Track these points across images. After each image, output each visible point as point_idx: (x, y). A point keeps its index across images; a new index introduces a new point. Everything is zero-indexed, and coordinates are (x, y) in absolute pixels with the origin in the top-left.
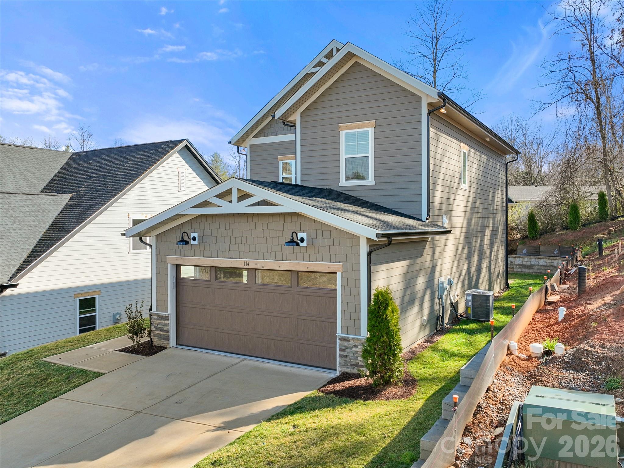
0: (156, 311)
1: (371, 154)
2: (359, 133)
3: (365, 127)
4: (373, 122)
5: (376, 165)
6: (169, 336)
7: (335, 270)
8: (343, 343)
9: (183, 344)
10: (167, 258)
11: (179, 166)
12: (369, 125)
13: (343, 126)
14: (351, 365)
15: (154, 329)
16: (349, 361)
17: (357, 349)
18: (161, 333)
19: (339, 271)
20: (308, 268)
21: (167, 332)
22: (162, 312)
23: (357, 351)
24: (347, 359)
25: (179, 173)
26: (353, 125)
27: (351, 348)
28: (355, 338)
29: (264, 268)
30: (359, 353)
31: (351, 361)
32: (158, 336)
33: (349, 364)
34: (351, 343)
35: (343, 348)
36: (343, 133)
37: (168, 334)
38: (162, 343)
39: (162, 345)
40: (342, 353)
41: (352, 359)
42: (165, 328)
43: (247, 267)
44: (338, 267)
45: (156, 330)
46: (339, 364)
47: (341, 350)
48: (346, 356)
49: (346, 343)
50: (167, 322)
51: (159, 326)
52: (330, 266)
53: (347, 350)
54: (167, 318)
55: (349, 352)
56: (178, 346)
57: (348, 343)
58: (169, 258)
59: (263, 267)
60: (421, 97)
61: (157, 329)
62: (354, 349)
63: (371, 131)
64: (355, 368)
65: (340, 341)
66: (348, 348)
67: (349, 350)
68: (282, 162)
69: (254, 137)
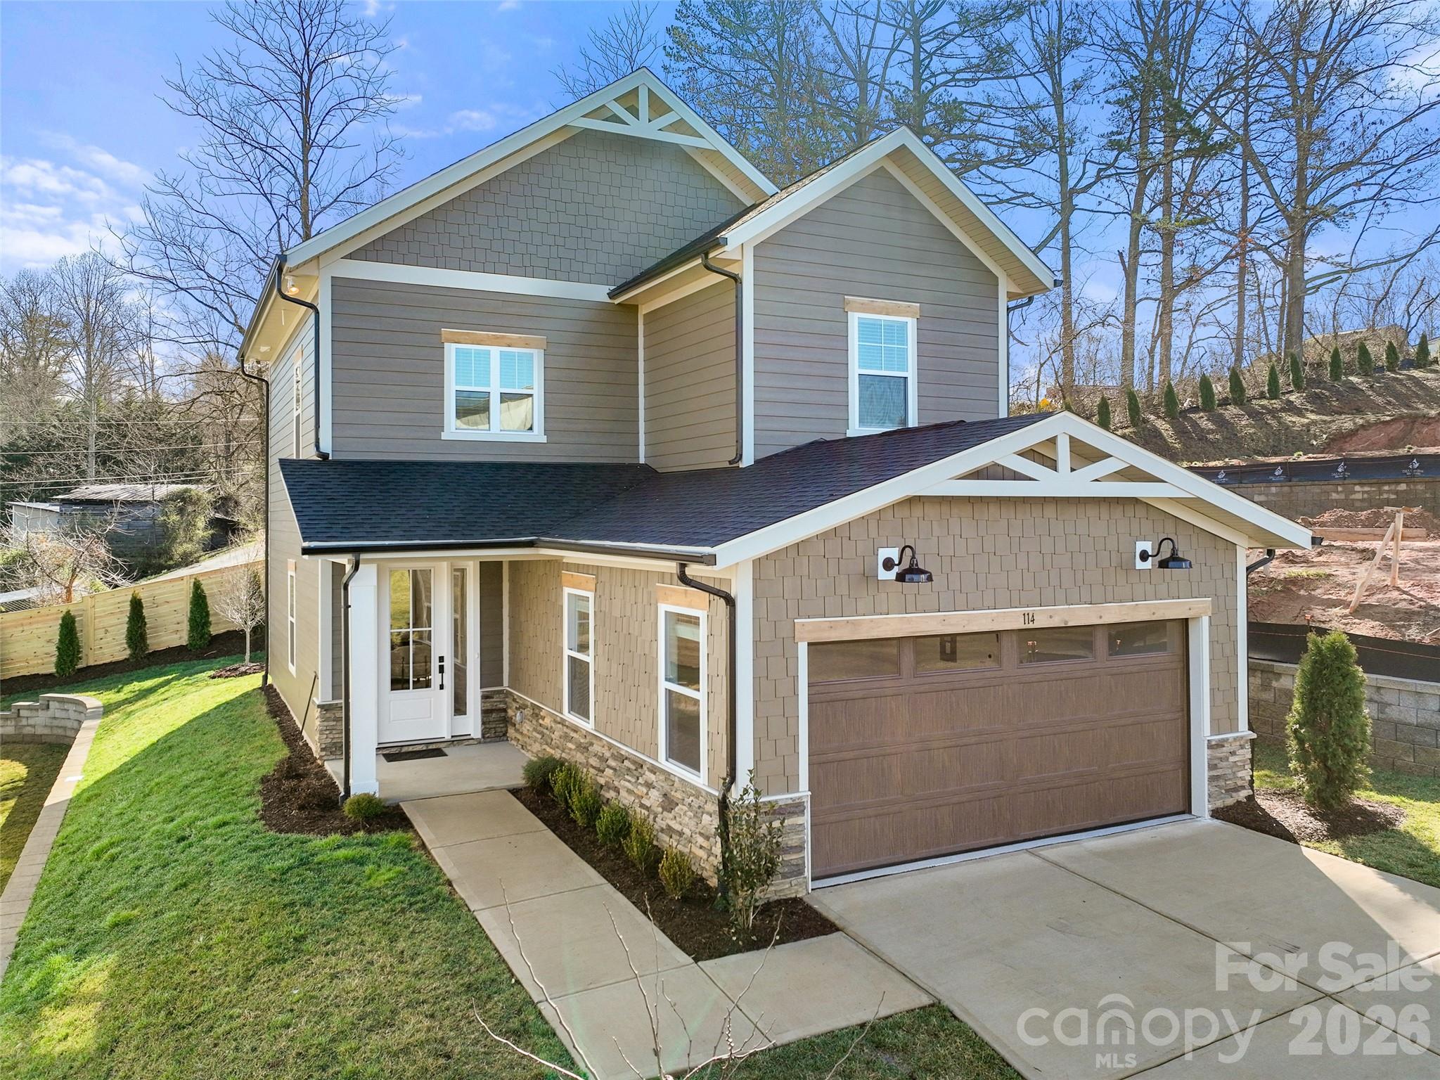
1: (911, 374)
2: (887, 325)
3: (899, 313)
4: (916, 307)
5: (922, 398)
6: (803, 861)
7: (1200, 613)
8: (1215, 753)
10: (797, 626)
12: (908, 312)
13: (855, 302)
14: (1227, 791)
16: (1224, 784)
17: (1236, 759)
19: (1205, 613)
21: (798, 853)
23: (1235, 762)
24: (1221, 783)
26: (875, 304)
27: (1227, 759)
28: (1233, 737)
30: (1238, 764)
33: (1223, 791)
34: (1226, 749)
35: (1216, 762)
36: (854, 318)
40: (1215, 773)
41: (1228, 780)
44: (1204, 605)
46: (1210, 795)
47: (1211, 767)
48: (1219, 777)
49: (1219, 750)
50: (798, 821)
53: (1220, 765)
54: (798, 810)
55: (1223, 768)
57: (1222, 750)
58: (803, 625)
59: (1066, 622)
60: (998, 278)
62: (1232, 759)
63: (911, 324)
64: (1234, 794)
65: (1210, 751)
66: (1221, 759)
67: (1224, 764)
68: (454, 346)
69: (350, 256)
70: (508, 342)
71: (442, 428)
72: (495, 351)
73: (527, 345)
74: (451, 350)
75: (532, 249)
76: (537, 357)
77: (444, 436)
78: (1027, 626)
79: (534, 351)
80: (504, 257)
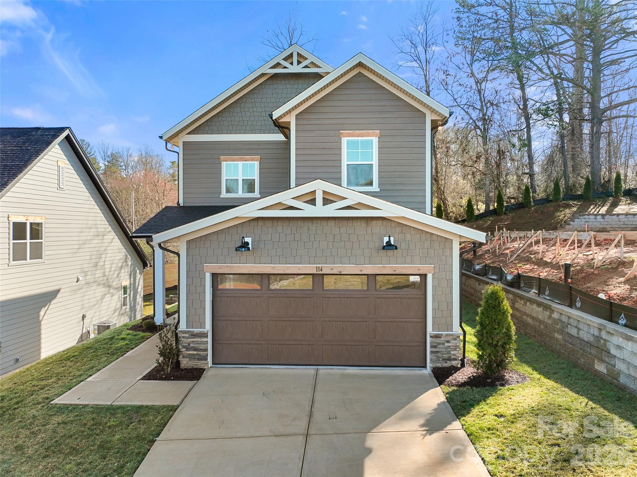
0: (186, 329)
1: (375, 162)
2: (362, 142)
3: (368, 135)
4: (378, 132)
5: (380, 173)
6: (208, 355)
7: (426, 272)
8: (435, 340)
9: (219, 363)
10: (205, 267)
11: (58, 159)
12: (373, 135)
13: (345, 133)
14: (443, 360)
15: (184, 349)
16: (441, 356)
17: (450, 344)
18: (195, 353)
19: (430, 273)
20: (395, 271)
21: (205, 351)
22: (196, 328)
23: (449, 346)
24: (439, 355)
25: (58, 167)
26: (355, 133)
27: (444, 344)
28: (449, 334)
29: (342, 273)
30: (451, 347)
31: (443, 355)
32: (191, 357)
33: (441, 359)
34: (443, 339)
35: (435, 344)
36: (345, 141)
37: (205, 353)
38: (196, 365)
39: (196, 367)
40: (434, 350)
41: (444, 354)
42: (202, 347)
43: (320, 272)
44: (429, 268)
45: (186, 350)
46: (431, 360)
47: (432, 347)
48: (438, 352)
49: (438, 339)
50: (205, 340)
51: (191, 345)
52: (420, 268)
53: (438, 346)
54: (205, 335)
55: (440, 348)
56: (214, 366)
57: (440, 339)
58: (208, 266)
59: (340, 272)
60: (426, 114)
61: (188, 349)
62: (447, 344)
63: (375, 140)
64: (448, 362)
65: (431, 339)
66: (439, 344)
67: (441, 346)
68: (225, 163)
69: (189, 134)
70: (246, 159)
71: (221, 193)
72: (240, 163)
73: (253, 160)
74: (224, 164)
75: (255, 123)
76: (256, 164)
77: (221, 196)
78: (318, 272)
79: (256, 162)
80: (244, 128)
